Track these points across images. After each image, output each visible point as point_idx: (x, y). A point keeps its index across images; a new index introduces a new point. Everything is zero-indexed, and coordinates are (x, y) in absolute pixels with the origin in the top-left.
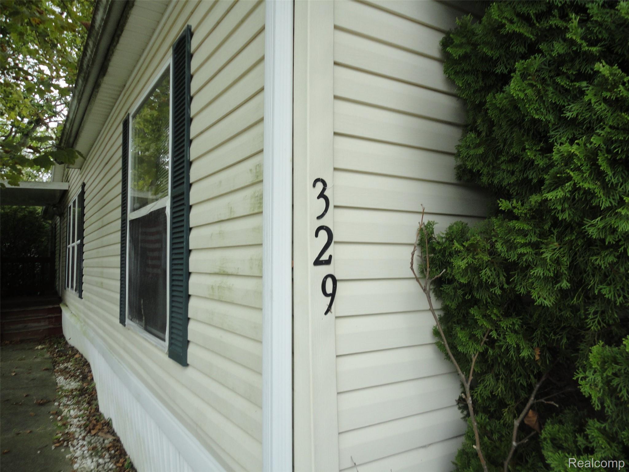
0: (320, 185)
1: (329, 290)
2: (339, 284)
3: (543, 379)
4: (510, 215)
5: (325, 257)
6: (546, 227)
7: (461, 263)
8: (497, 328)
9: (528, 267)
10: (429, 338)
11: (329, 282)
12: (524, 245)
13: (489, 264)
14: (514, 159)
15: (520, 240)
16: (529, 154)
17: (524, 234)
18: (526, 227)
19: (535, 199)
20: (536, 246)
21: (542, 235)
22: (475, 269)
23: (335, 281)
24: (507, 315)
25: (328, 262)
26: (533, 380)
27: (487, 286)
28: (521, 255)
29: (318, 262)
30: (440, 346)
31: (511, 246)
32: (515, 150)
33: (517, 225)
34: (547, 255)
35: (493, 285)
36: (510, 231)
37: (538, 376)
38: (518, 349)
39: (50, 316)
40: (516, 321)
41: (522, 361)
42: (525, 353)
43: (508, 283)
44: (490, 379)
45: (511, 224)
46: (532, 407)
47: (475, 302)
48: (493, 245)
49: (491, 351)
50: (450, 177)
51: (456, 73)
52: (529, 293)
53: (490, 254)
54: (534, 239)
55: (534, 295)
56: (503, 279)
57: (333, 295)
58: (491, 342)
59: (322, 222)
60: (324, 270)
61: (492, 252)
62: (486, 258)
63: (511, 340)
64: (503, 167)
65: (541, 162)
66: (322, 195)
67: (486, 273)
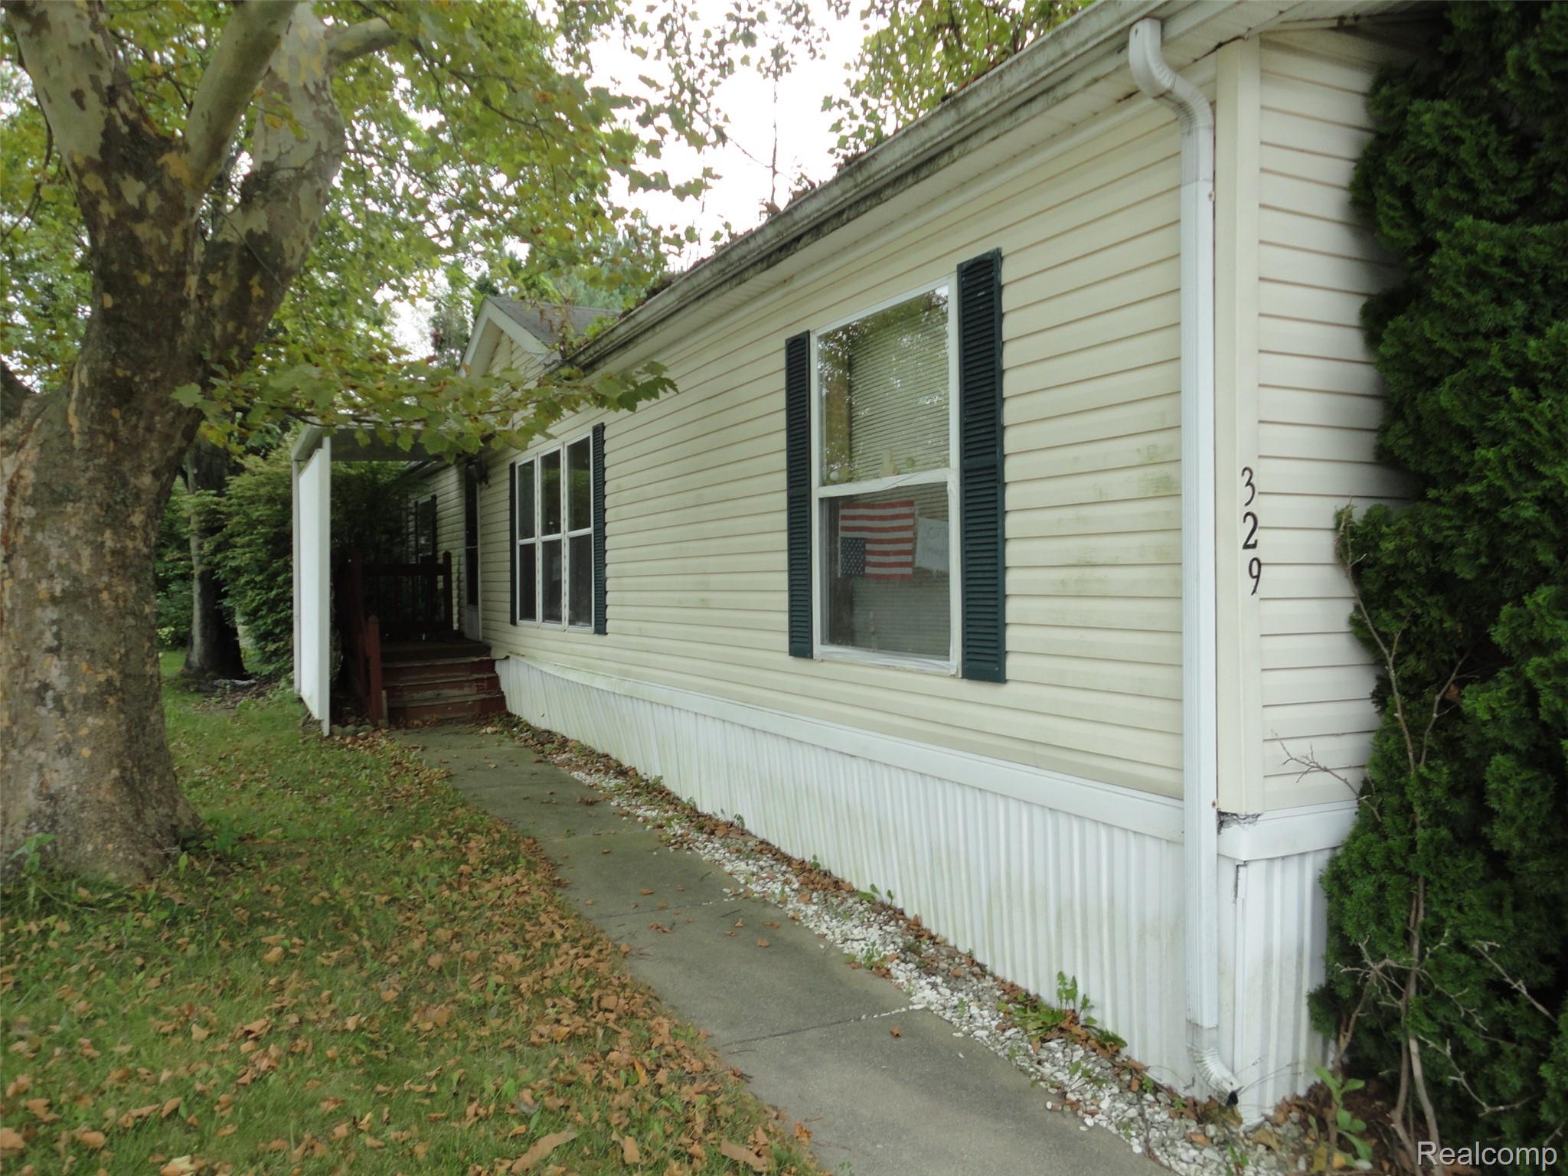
0: (1247, 473)
1: (1255, 573)
2: (1263, 568)
3: (1466, 656)
4: (1437, 501)
5: (1251, 542)
6: (1470, 512)
7: (1388, 545)
8: (1423, 604)
9: (1453, 547)
10: (1343, 625)
11: (1255, 565)
12: (1449, 528)
13: (1415, 546)
14: (1442, 452)
15: (1445, 524)
16: (1455, 451)
17: (1450, 518)
18: (1451, 513)
19: (1459, 489)
20: (1460, 529)
21: (1466, 520)
22: (1401, 551)
23: (1260, 565)
24: (1431, 593)
25: (1254, 546)
26: (1455, 656)
27: (1411, 566)
28: (1447, 537)
29: (1246, 546)
30: (1355, 633)
31: (1438, 529)
32: (1443, 444)
33: (1444, 511)
34: (1469, 536)
35: (1419, 565)
36: (1437, 516)
37: (1461, 651)
38: (1441, 621)
39: (476, 676)
40: (1440, 598)
41: (1444, 635)
42: (1447, 625)
43: (1434, 562)
44: (1411, 660)
45: (1439, 510)
46: (1454, 682)
47: (1400, 583)
48: (1420, 528)
49: (1414, 629)
50: (1369, 456)
51: (1387, 370)
52: (1453, 570)
53: (1417, 536)
54: (1458, 523)
55: (1457, 570)
56: (1428, 559)
57: (1258, 577)
58: (1416, 619)
59: (1249, 509)
60: (1251, 553)
61: (1419, 535)
62: (1414, 540)
63: (1435, 613)
64: (1431, 457)
65: (1465, 459)
66: (1249, 483)
67: (1413, 555)
